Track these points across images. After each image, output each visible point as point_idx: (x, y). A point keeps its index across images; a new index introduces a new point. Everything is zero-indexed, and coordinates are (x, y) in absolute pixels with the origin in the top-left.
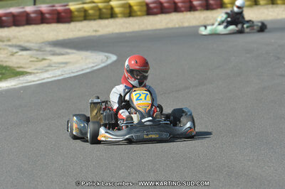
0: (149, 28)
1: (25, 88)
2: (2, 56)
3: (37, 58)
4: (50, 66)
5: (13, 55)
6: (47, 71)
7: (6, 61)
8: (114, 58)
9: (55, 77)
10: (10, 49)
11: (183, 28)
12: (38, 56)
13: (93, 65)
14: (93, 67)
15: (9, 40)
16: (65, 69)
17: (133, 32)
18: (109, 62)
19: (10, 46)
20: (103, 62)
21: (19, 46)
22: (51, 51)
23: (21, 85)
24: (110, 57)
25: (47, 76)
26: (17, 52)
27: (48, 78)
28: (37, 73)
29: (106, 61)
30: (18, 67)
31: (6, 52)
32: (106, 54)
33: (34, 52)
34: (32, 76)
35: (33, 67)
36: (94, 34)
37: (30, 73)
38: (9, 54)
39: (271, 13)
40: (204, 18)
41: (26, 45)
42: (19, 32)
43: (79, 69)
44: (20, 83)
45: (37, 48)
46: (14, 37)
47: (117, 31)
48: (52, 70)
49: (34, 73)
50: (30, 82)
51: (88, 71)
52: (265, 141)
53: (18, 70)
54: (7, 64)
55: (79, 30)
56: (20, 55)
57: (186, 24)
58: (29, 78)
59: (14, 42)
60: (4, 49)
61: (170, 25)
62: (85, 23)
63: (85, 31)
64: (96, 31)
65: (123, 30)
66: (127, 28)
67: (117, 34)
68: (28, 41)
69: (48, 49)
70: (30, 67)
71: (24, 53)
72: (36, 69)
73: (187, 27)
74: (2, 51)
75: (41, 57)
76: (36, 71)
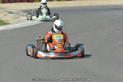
0: (67, 6)
1: (7, 30)
2: (1, 15)
3: (16, 17)
4: (20, 21)
5: (5, 15)
6: (18, 23)
7: (1, 18)
9: (21, 26)
10: (5, 13)
11: (81, 7)
12: (16, 16)
15: (5, 9)
16: (26, 23)
17: (59, 8)
19: (5, 11)
21: (9, 12)
22: (22, 14)
23: (5, 29)
25: (18, 25)
26: (7, 14)
27: (18, 26)
28: (14, 24)
30: (6, 21)
31: (3, 14)
33: (15, 15)
34: (11, 25)
35: (13, 21)
37: (10, 24)
38: (4, 15)
39: (120, 2)
41: (12, 11)
42: (10, 5)
44: (5, 28)
45: (16, 13)
46: (8, 8)
48: (20, 23)
49: (12, 24)
50: (10, 28)
52: (105, 58)
53: (6, 22)
54: (2, 19)
55: (36, 6)
56: (9, 16)
57: (83, 5)
58: (10, 26)
59: (7, 10)
60: (2, 13)
61: (76, 5)
66: (57, 6)
68: (13, 10)
69: (21, 13)
70: (11, 21)
71: (11, 15)
72: (13, 22)
73: (83, 7)
74: (1, 13)
75: (17, 17)
76: (13, 23)
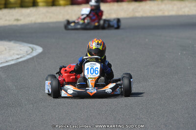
8: (39, 50)
13: (18, 57)
14: (18, 59)
18: (35, 54)
20: (28, 55)
24: (36, 50)
29: (32, 52)
32: (32, 46)
36: (15, 23)
40: (133, 10)
43: (3, 61)
47: (39, 21)
51: (13, 62)
62: (5, 11)
63: (6, 20)
64: (17, 20)
65: (47, 20)
67: (40, 23)
